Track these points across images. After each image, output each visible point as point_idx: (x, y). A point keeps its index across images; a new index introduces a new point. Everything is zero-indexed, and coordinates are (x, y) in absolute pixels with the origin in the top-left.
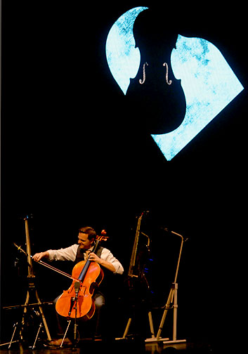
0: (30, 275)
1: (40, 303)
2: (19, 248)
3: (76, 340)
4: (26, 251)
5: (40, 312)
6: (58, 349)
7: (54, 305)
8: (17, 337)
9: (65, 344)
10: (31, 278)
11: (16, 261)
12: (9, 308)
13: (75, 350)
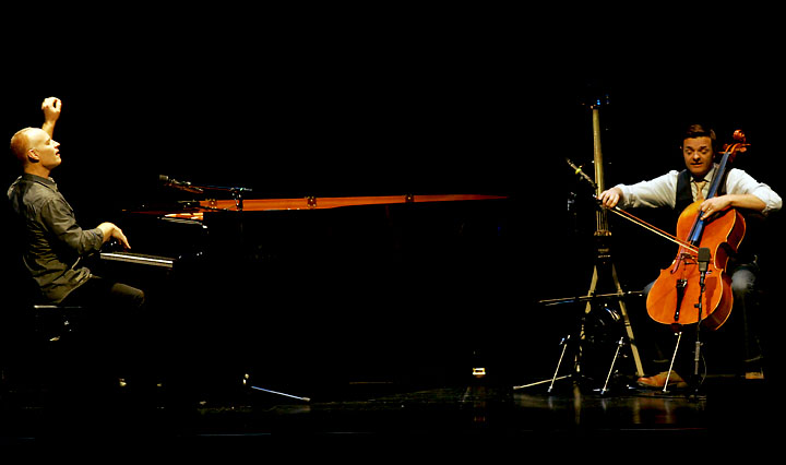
0: (599, 231)
1: (620, 292)
2: (578, 170)
3: (699, 377)
4: (593, 178)
5: (619, 313)
6: (657, 397)
7: (645, 297)
8: (567, 367)
9: (672, 386)
10: (603, 237)
11: (572, 198)
12: (554, 302)
13: (696, 401)
